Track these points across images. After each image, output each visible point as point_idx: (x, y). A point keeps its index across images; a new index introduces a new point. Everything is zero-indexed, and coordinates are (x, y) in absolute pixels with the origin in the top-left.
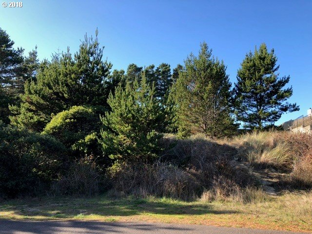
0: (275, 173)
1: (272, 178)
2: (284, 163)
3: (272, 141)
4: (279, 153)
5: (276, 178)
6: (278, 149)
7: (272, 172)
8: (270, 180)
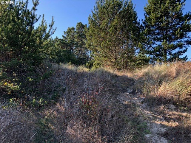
0: (174, 112)
1: (168, 120)
2: (188, 97)
3: (175, 71)
4: (181, 84)
5: (175, 120)
6: (180, 80)
7: (171, 109)
8: (165, 123)
